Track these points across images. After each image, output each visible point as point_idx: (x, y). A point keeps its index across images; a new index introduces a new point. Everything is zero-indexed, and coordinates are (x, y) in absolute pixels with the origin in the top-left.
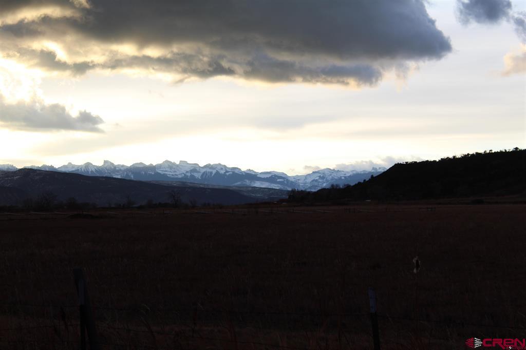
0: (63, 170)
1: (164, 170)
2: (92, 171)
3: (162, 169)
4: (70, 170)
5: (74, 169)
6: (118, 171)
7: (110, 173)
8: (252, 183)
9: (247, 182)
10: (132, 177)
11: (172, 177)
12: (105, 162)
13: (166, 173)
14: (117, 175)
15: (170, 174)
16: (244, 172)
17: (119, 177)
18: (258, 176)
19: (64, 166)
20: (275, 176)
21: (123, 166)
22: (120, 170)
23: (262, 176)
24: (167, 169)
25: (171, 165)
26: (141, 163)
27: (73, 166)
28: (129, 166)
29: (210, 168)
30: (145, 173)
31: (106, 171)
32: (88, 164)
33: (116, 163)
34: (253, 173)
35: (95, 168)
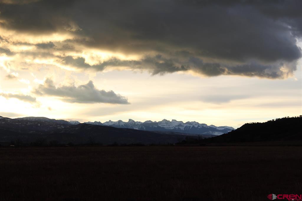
0: (106, 124)
1: (163, 125)
2: (122, 125)
3: (162, 124)
4: (110, 124)
5: (112, 124)
6: (137, 125)
7: (132, 126)
8: (213, 133)
9: (211, 132)
10: (145, 128)
11: (168, 129)
12: (130, 120)
13: (164, 126)
14: (136, 127)
15: (166, 127)
16: (209, 126)
17: (137, 129)
18: (217, 129)
19: (107, 122)
20: (227, 129)
21: (140, 122)
22: (138, 125)
23: (219, 129)
24: (164, 124)
25: (167, 122)
26: (150, 121)
27: (112, 122)
28: (143, 122)
29: (189, 124)
30: (152, 126)
31: (130, 125)
32: (120, 121)
33: (135, 121)
34: (214, 127)
35: (124, 123)
